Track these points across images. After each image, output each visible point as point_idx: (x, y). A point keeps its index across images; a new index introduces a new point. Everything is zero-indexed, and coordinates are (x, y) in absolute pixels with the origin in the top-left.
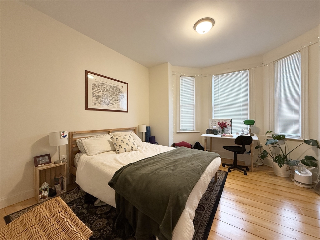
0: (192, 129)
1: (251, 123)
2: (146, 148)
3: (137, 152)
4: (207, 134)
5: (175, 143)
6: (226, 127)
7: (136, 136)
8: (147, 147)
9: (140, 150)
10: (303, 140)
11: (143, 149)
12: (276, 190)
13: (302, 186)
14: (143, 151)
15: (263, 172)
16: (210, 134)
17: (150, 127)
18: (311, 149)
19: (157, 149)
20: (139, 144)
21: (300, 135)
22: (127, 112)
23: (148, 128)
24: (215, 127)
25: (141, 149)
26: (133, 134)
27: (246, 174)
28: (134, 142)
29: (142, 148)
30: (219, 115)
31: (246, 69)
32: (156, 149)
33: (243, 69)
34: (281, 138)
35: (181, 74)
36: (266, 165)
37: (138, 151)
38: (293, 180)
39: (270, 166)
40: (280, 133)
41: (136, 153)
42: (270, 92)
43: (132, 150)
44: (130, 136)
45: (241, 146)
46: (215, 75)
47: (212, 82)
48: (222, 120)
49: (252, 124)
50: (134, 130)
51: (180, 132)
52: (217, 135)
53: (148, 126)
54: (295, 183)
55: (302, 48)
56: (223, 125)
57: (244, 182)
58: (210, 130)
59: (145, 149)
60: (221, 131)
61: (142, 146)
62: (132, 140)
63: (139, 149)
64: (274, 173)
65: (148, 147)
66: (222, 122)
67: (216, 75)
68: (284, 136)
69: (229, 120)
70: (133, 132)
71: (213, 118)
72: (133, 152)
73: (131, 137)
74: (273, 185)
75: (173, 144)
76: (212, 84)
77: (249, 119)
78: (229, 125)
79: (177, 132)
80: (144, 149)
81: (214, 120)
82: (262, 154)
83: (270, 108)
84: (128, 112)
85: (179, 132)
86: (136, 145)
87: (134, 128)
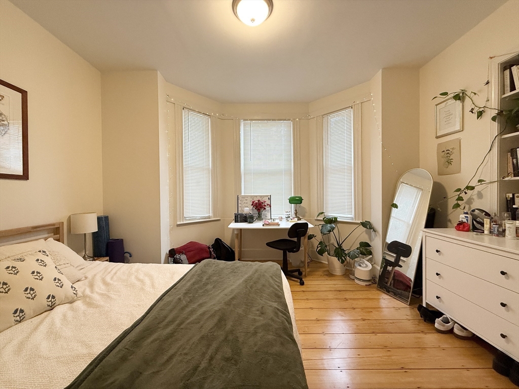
0: (207, 215)
1: (296, 202)
2: (105, 283)
3: (72, 309)
4: (235, 222)
5: (175, 247)
6: (265, 209)
7: (63, 250)
8: (108, 279)
9: (85, 297)
10: (359, 222)
11: (96, 289)
12: (346, 300)
13: (364, 284)
14: (96, 296)
15: (317, 273)
16: (241, 222)
17: (107, 218)
18: (364, 233)
19: (142, 281)
20: (79, 274)
21: (352, 216)
22: (25, 176)
23: (103, 222)
24: (247, 210)
25: (88, 292)
26: (52, 244)
27: (302, 284)
28: (59, 276)
29: (91, 286)
30: (252, 189)
31: (289, 120)
32: (139, 280)
33: (285, 118)
34: (333, 221)
35: (185, 105)
36: (315, 260)
37: (79, 304)
38: (352, 277)
39: (319, 261)
40: (331, 214)
41: (70, 314)
42: (319, 157)
43: (52, 308)
44: (41, 256)
45: (295, 239)
46: (245, 120)
47: (239, 131)
48: (256, 196)
49: (300, 202)
50: (55, 231)
51: (185, 222)
52: (252, 223)
53: (101, 214)
54: (356, 281)
55: (355, 103)
56: (260, 206)
57: (307, 299)
58: (241, 215)
59: (103, 287)
60: (257, 215)
61: (90, 276)
62: (49, 272)
63: (80, 294)
64: (328, 271)
65: (112, 278)
66: (259, 201)
67: (247, 120)
68: (336, 218)
69: (267, 196)
70: (51, 239)
71: (243, 194)
72: (59, 310)
73: (47, 260)
74: (339, 292)
75: (170, 251)
76: (239, 134)
77: (293, 195)
78: (268, 204)
79: (178, 223)
80: (100, 287)
81: (244, 197)
82: (320, 248)
83: (319, 180)
84: (27, 179)
85: (182, 223)
86: (67, 283)
87: (53, 225)
